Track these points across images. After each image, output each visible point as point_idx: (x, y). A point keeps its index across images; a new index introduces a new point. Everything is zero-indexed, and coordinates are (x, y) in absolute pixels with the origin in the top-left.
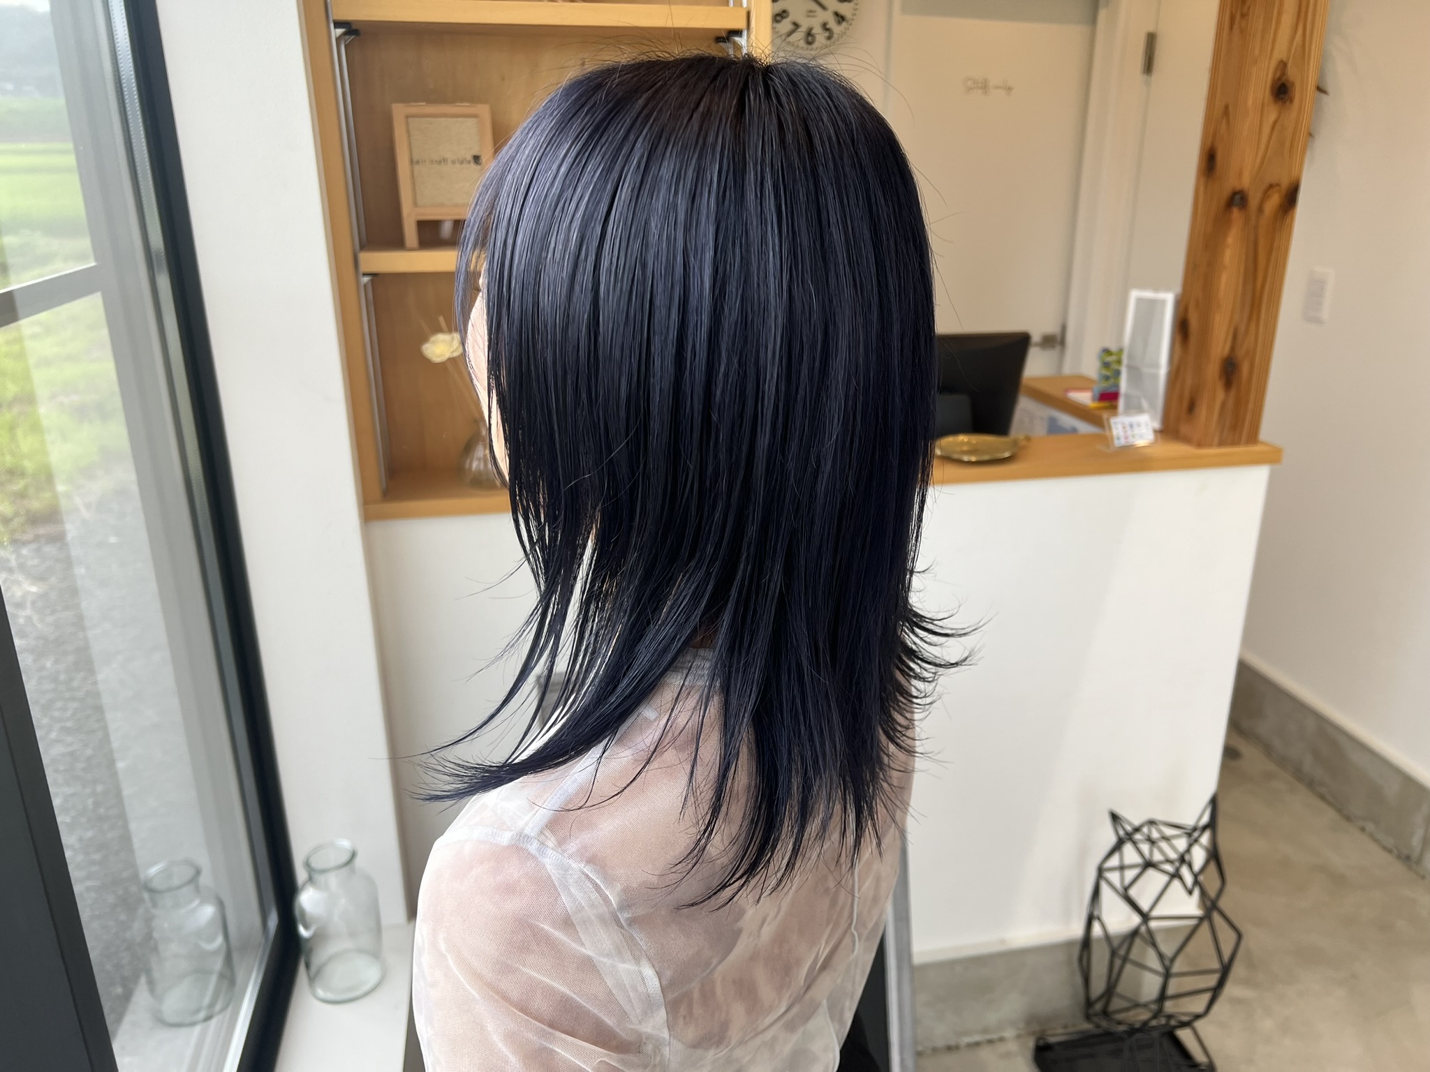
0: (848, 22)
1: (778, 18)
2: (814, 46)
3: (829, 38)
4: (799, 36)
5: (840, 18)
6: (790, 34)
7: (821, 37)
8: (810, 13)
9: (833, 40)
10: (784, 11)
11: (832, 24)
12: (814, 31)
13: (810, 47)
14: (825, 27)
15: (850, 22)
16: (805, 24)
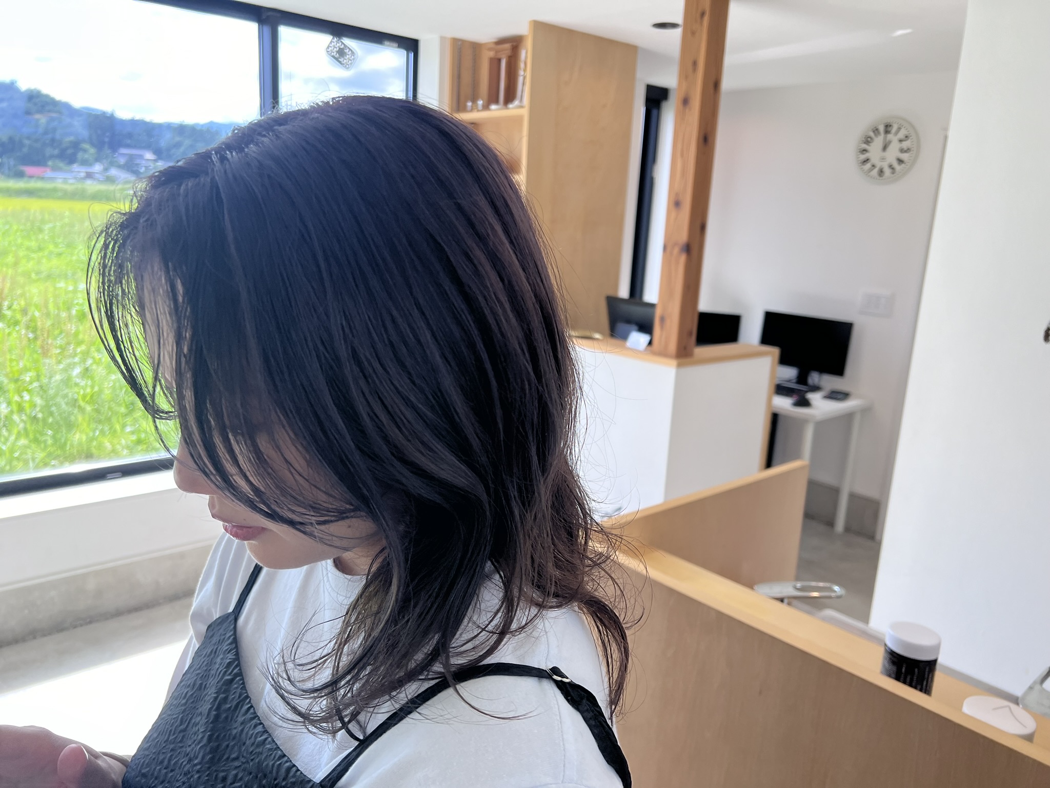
0: (905, 163)
1: (865, 163)
2: (884, 177)
3: (893, 173)
4: (875, 172)
5: (900, 161)
6: (870, 170)
7: (887, 171)
8: (883, 159)
9: (895, 175)
10: (868, 160)
11: (895, 164)
12: (883, 170)
13: (881, 178)
14: (891, 167)
15: (907, 164)
16: (879, 164)
